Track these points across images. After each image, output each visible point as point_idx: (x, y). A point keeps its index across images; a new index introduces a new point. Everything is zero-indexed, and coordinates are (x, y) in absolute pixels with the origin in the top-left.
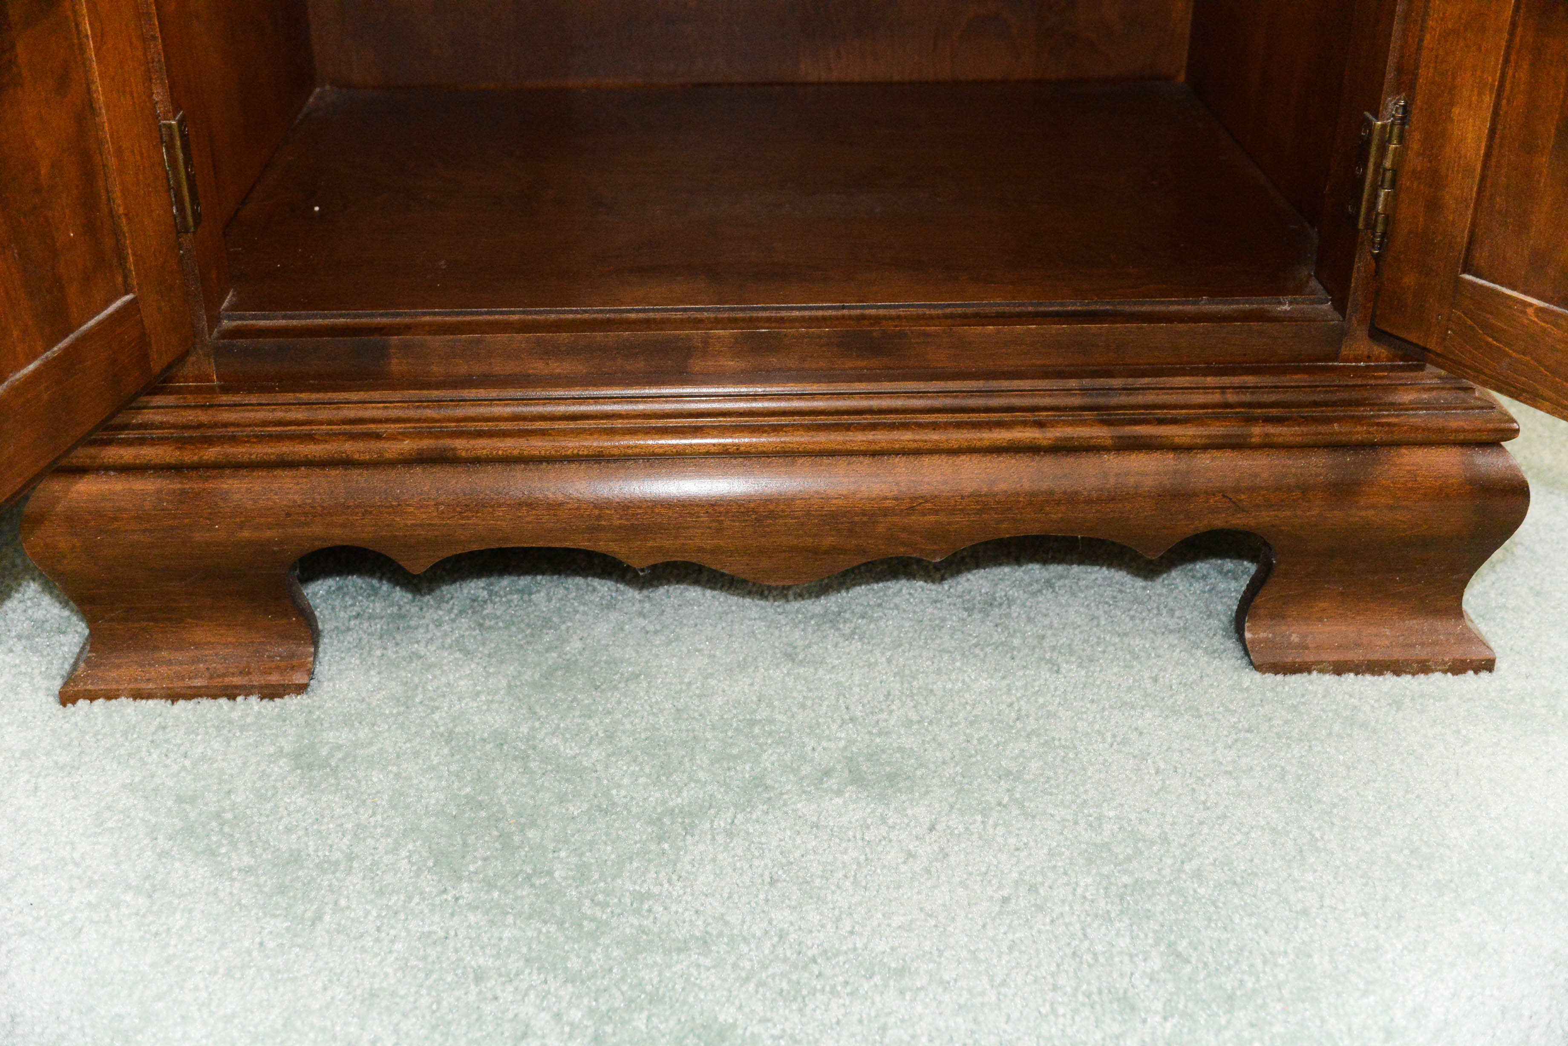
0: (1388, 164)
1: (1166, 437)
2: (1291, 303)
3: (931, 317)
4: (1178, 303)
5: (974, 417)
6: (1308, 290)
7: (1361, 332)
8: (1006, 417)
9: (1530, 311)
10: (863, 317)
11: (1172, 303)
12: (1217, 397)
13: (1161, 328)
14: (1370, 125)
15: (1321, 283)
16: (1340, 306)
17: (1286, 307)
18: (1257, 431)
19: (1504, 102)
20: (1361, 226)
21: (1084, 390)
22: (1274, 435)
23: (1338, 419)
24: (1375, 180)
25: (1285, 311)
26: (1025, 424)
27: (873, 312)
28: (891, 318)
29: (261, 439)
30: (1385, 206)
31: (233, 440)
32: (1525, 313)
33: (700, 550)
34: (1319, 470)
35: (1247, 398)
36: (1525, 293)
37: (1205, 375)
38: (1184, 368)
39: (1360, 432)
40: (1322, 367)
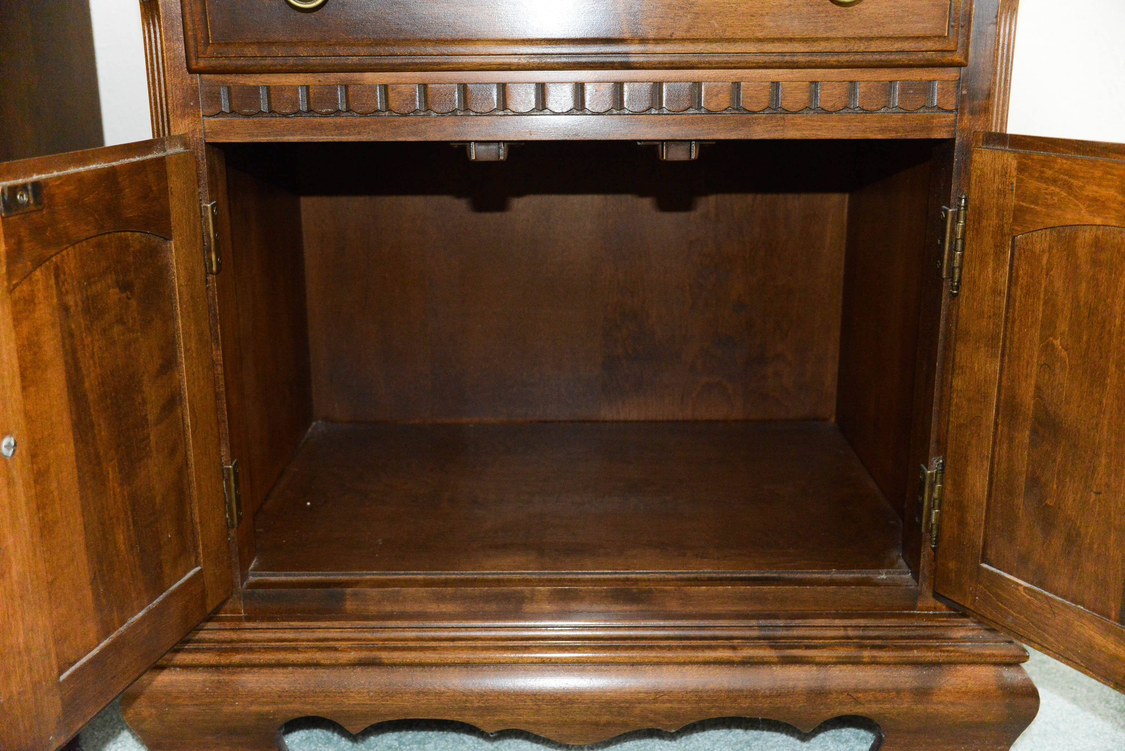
0: (936, 495)
1: (811, 657)
2: (886, 574)
3: (668, 580)
4: (818, 573)
5: (694, 643)
6: (897, 566)
7: (929, 594)
8: (713, 643)
9: (1021, 589)
10: (627, 579)
11: (814, 573)
12: (841, 633)
13: (807, 589)
14: (924, 474)
15: (905, 561)
16: (916, 576)
17: (884, 576)
18: (866, 654)
19: (996, 466)
20: (923, 530)
21: (761, 627)
22: (877, 657)
23: (917, 648)
24: (929, 505)
25: (883, 579)
26: (724, 647)
27: (633, 576)
28: (644, 580)
29: (266, 650)
30: (936, 520)
31: (251, 650)
32: (1018, 589)
33: (529, 723)
34: (906, 679)
35: (860, 633)
36: (1018, 577)
37: (834, 618)
38: (822, 614)
39: (930, 656)
40: (907, 614)
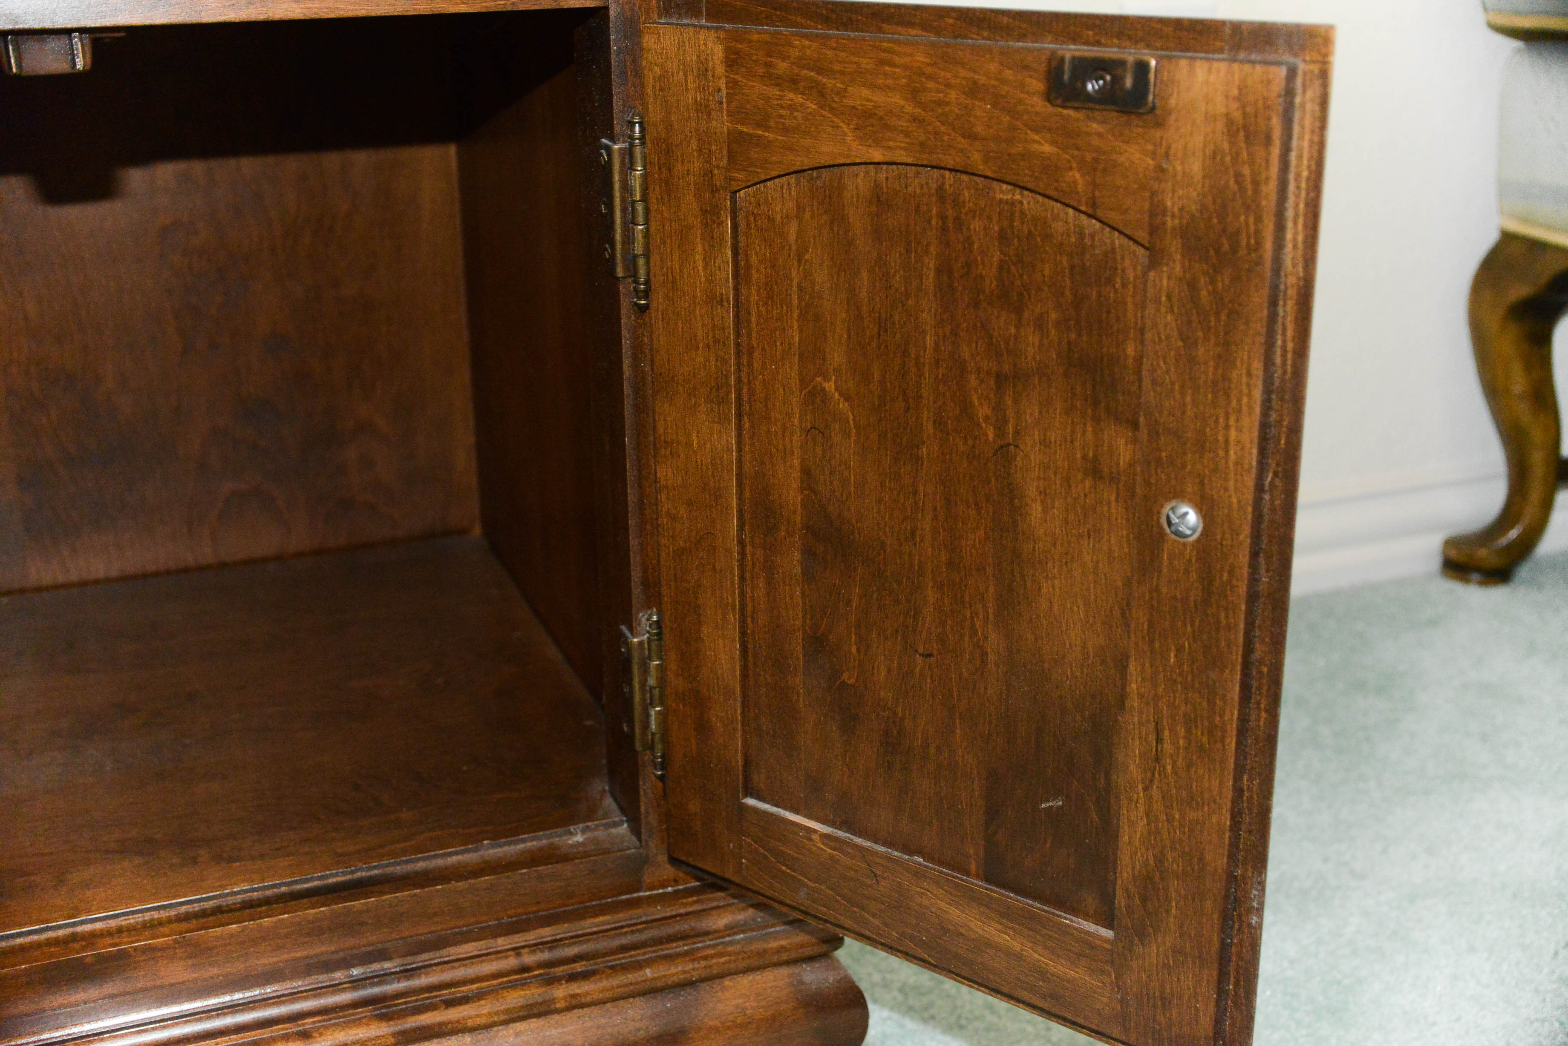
0: (652, 681)
1: (458, 1022)
2: (583, 832)
3: (161, 923)
4: (456, 853)
6: (600, 813)
7: (663, 858)
8: (263, 1034)
9: (815, 837)
10: (74, 937)
11: (450, 854)
12: (511, 962)
13: (437, 891)
14: (627, 643)
15: (615, 800)
16: (636, 830)
17: (579, 838)
18: (560, 992)
19: (749, 620)
20: (638, 746)
21: (356, 983)
22: (580, 994)
23: (649, 963)
24: (643, 699)
25: (579, 844)
27: (88, 927)
28: (109, 933)
30: (658, 725)
32: (810, 840)
34: (638, 1025)
35: (546, 956)
36: (810, 817)
37: (495, 936)
38: (471, 931)
39: (675, 971)
40: (627, 900)
